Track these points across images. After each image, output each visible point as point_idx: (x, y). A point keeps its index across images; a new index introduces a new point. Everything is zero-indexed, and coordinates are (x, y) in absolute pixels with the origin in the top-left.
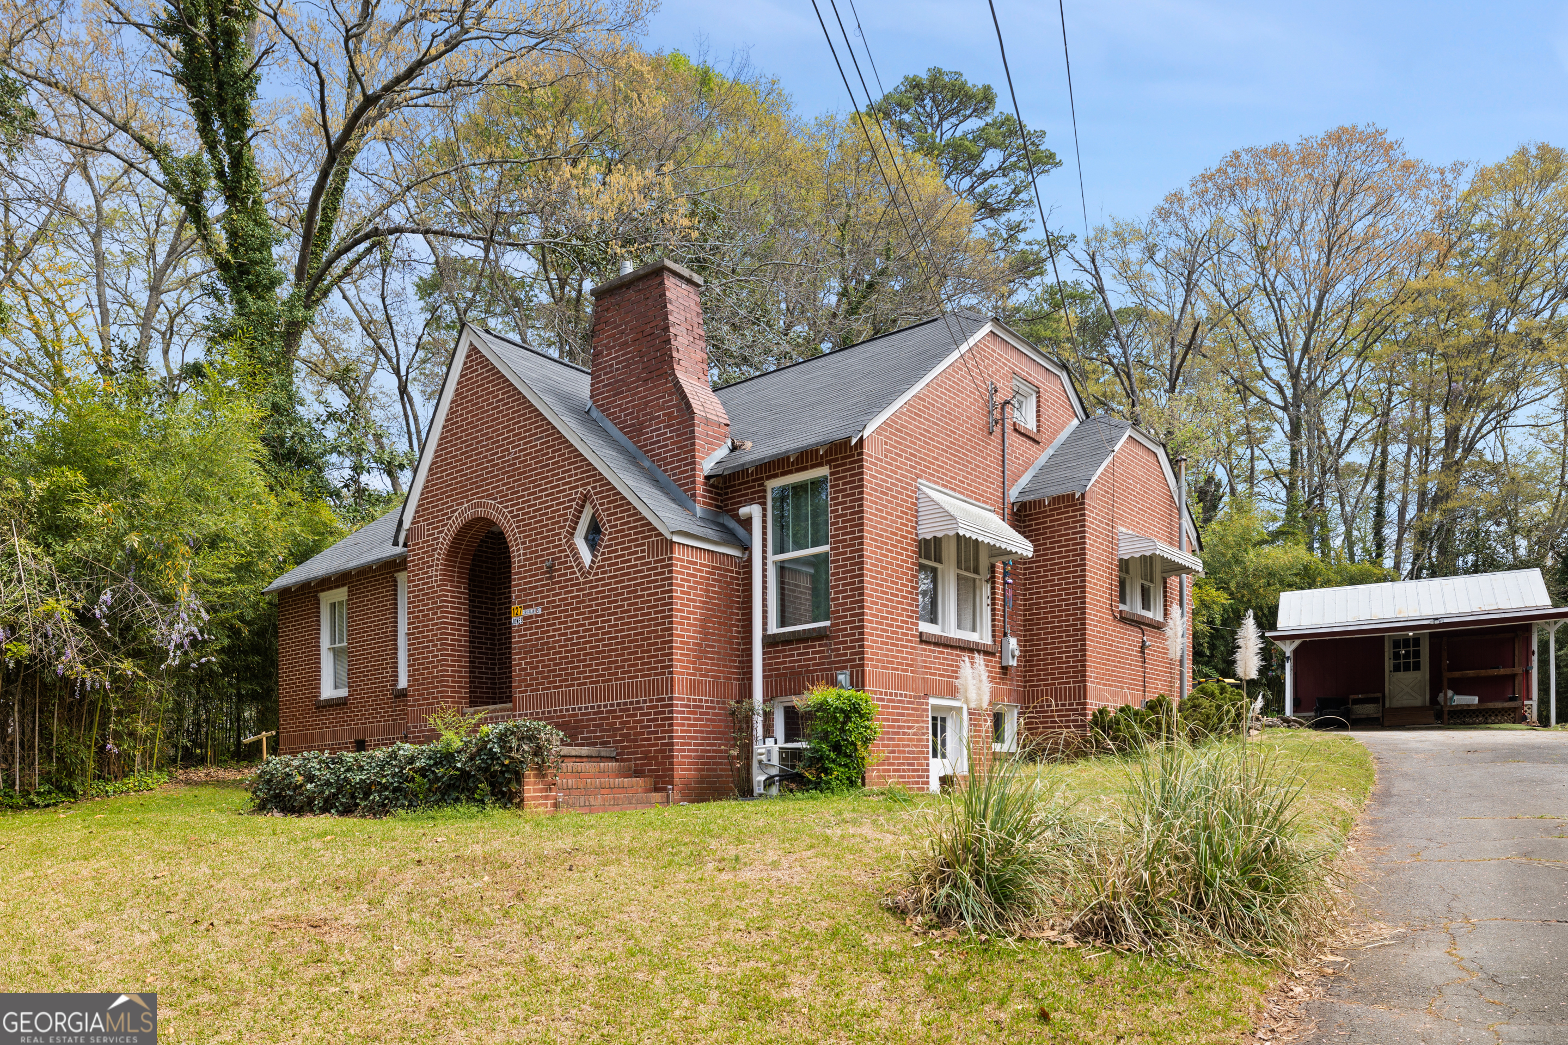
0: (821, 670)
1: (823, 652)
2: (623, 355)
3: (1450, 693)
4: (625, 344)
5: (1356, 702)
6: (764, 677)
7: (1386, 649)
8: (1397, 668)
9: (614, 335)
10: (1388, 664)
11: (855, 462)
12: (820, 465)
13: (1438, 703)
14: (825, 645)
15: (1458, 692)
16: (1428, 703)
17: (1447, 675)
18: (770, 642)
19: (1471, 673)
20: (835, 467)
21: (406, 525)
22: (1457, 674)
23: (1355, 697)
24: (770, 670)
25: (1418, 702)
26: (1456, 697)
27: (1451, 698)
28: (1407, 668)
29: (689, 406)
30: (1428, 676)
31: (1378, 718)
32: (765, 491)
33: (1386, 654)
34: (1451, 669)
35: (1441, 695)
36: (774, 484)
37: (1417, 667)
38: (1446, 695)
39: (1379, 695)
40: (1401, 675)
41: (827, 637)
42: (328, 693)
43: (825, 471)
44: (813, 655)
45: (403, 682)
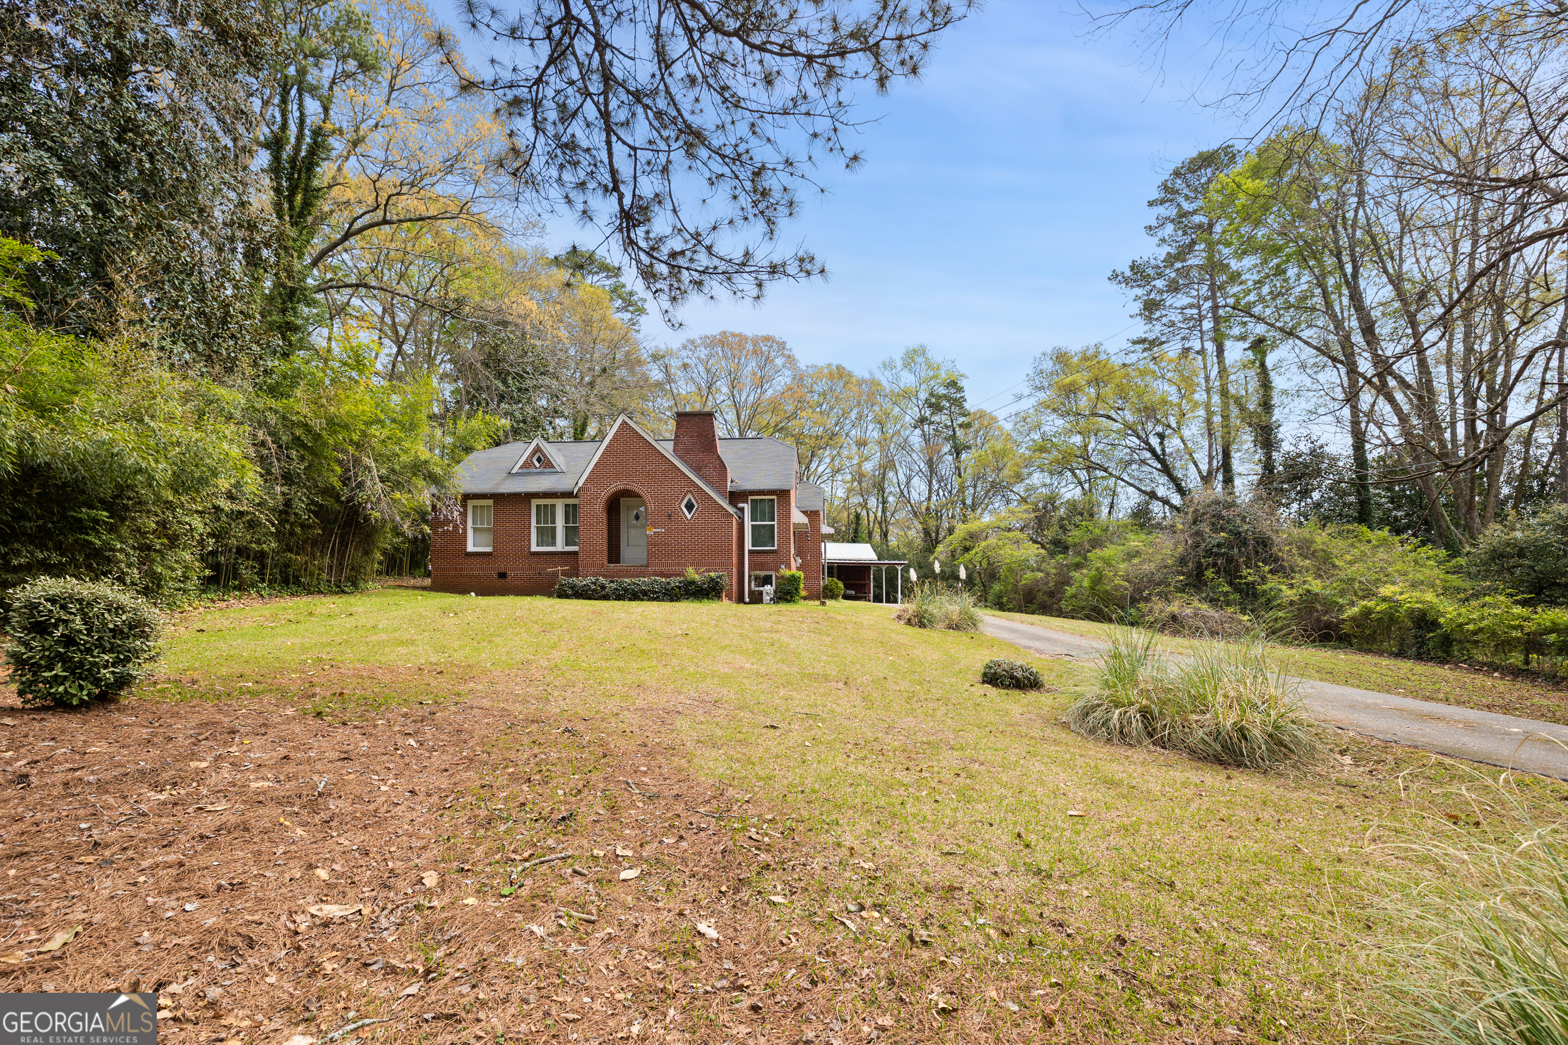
0: (773, 564)
1: (774, 557)
4: (693, 436)
6: (749, 564)
9: (687, 431)
12: (773, 495)
18: (751, 552)
20: (779, 497)
21: (580, 484)
24: (751, 562)
29: (724, 465)
32: (747, 500)
36: (750, 498)
41: (776, 553)
42: (470, 548)
43: (774, 497)
44: (770, 558)
45: (534, 548)
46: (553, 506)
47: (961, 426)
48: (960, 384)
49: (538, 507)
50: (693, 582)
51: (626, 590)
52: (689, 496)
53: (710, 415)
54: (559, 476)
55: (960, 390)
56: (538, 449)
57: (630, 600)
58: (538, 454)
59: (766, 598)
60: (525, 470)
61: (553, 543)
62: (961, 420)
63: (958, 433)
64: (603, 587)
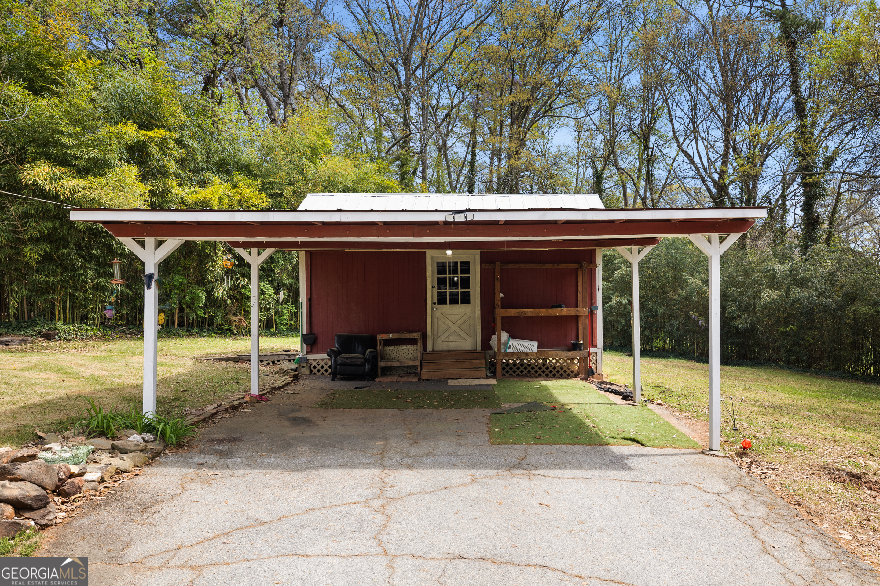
3: (504, 336)
5: (388, 342)
7: (428, 274)
8: (442, 300)
10: (431, 294)
13: (490, 348)
15: (513, 336)
16: (479, 347)
17: (500, 313)
19: (529, 312)
22: (512, 312)
23: (385, 336)
25: (467, 345)
26: (512, 342)
27: (506, 343)
28: (454, 301)
30: (478, 313)
31: (415, 367)
33: (429, 280)
34: (505, 305)
35: (494, 337)
37: (466, 300)
38: (499, 339)
39: (416, 335)
40: (446, 308)
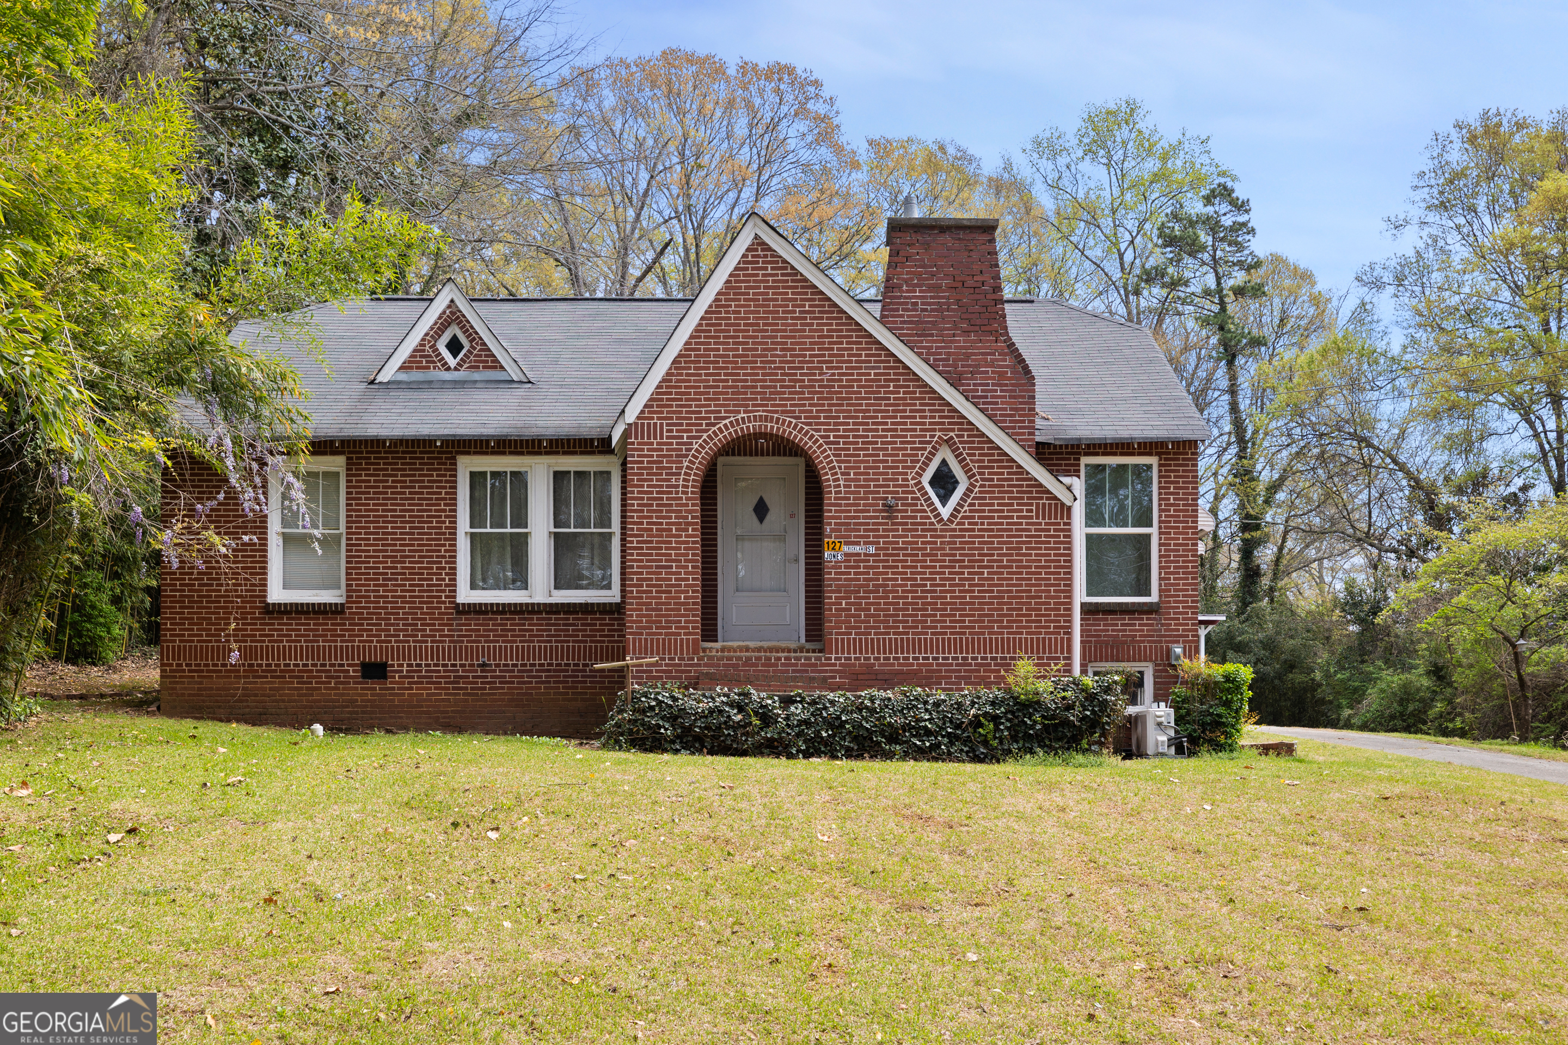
0: (1149, 642)
1: (1152, 625)
2: (931, 297)
4: (937, 288)
6: (1082, 642)
9: (920, 274)
11: (1189, 459)
12: (1150, 454)
14: (1154, 619)
18: (1088, 610)
20: (1166, 459)
21: (631, 416)
24: (1087, 636)
29: (1027, 371)
32: (1079, 465)
36: (1085, 460)
41: (1157, 612)
42: (277, 594)
43: (1153, 461)
44: (1140, 627)
45: (466, 595)
46: (519, 478)
47: (1239, 292)
48: (1240, 193)
49: (477, 479)
50: (1031, 705)
51: (836, 724)
52: (945, 453)
53: (987, 228)
54: (521, 392)
55: (1241, 206)
56: (452, 316)
57: (849, 754)
58: (454, 330)
59: (1157, 739)
60: (416, 375)
61: (521, 579)
62: (1239, 278)
63: (1231, 308)
64: (767, 718)
